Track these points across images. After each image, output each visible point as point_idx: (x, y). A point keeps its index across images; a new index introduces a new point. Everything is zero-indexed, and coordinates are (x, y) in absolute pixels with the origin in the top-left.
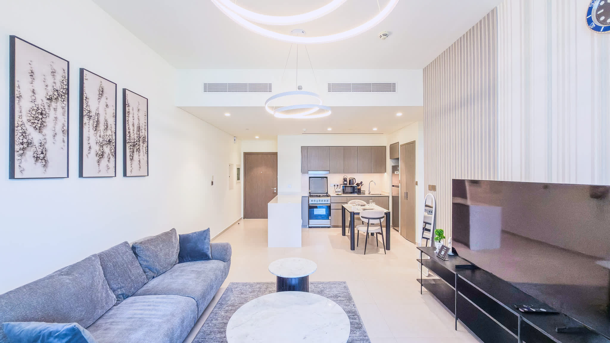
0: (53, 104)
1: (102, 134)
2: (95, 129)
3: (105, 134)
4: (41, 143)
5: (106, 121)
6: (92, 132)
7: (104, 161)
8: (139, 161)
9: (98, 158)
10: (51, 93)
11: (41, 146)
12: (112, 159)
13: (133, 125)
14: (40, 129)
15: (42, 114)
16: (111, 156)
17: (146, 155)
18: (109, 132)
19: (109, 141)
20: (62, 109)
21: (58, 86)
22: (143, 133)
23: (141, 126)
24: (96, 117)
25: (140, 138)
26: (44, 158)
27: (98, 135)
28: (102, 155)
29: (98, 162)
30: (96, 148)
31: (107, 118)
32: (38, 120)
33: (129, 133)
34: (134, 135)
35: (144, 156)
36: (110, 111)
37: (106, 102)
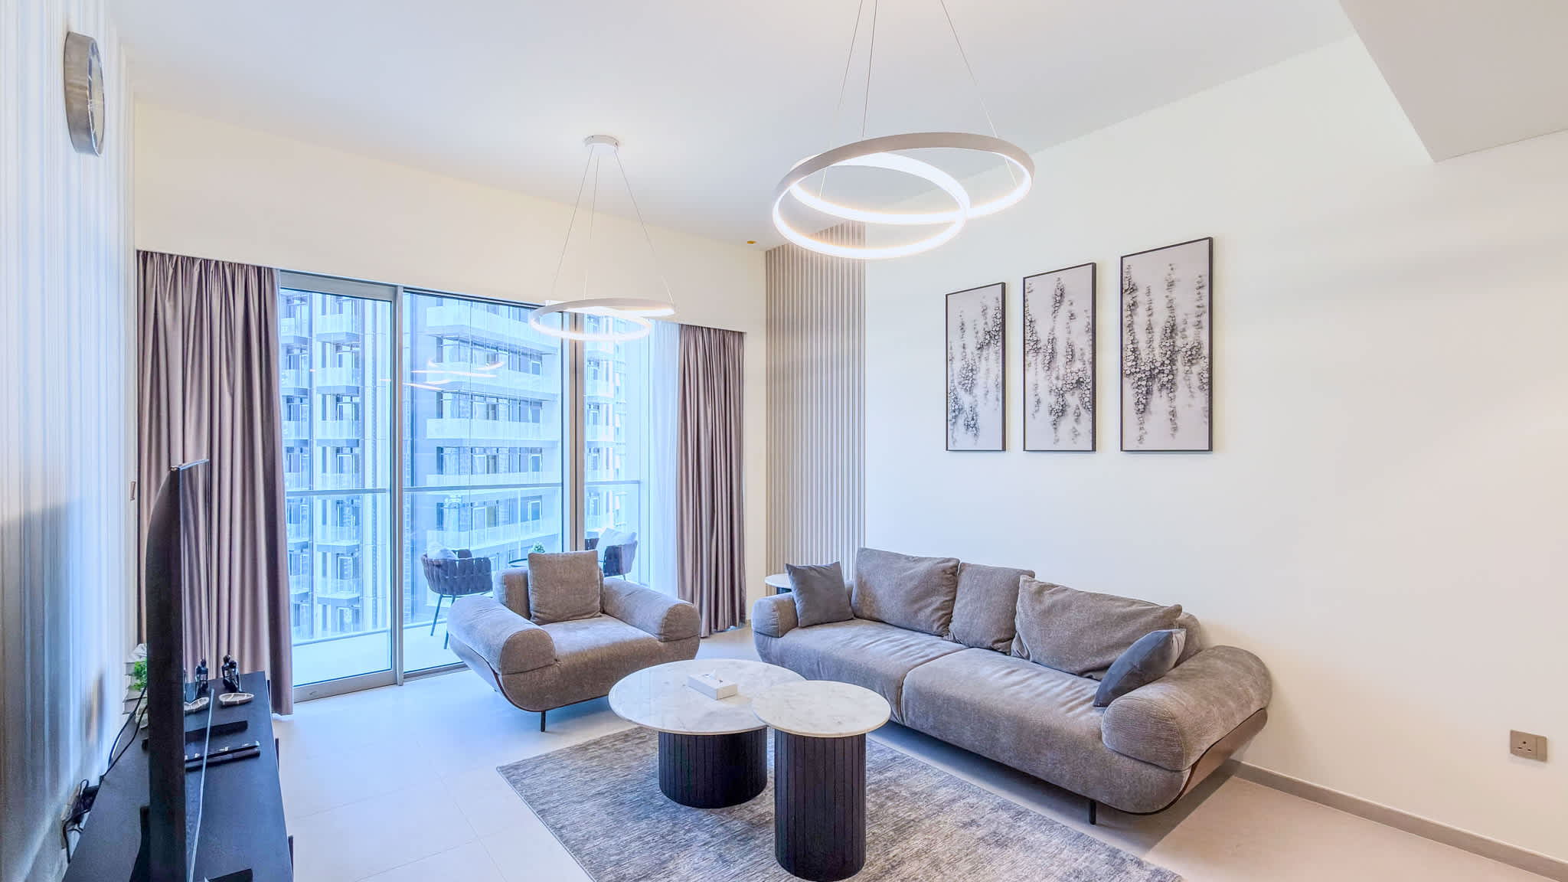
0: (985, 353)
2: (1046, 368)
3: (1069, 371)
4: (971, 407)
5: (1070, 345)
6: (1042, 374)
7: (1066, 424)
8: (1173, 413)
9: (1053, 418)
10: (981, 340)
11: (971, 411)
12: (1087, 416)
13: (1150, 329)
14: (970, 391)
15: (972, 370)
16: (1083, 410)
17: (1202, 394)
18: (1079, 365)
19: (1078, 382)
20: (995, 353)
21: (990, 326)
22: (1191, 335)
23: (1179, 320)
24: (1050, 347)
25: (1174, 352)
26: (975, 425)
27: (1054, 375)
28: (1063, 411)
29: (1054, 424)
30: (1049, 400)
31: (1073, 338)
32: (969, 380)
33: (1137, 350)
34: (1152, 352)
35: (1192, 396)
36: (1083, 320)
37: (1070, 312)
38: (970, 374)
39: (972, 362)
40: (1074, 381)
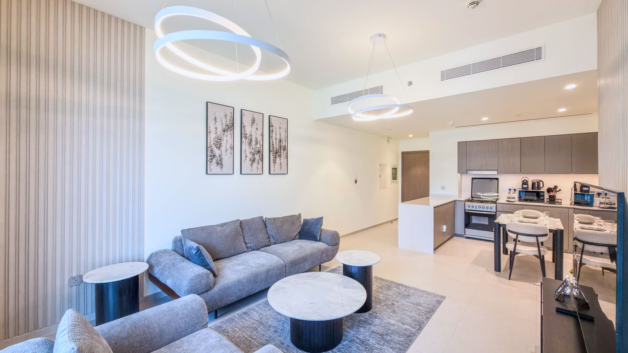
0: (226, 133)
1: (254, 147)
2: (249, 145)
3: (256, 147)
4: (219, 155)
5: (256, 138)
6: (247, 146)
7: (255, 164)
8: (281, 164)
9: (251, 162)
10: (224, 127)
11: (219, 157)
12: (261, 162)
13: (276, 139)
14: (219, 148)
15: (220, 139)
16: (260, 161)
17: (286, 159)
18: (258, 146)
19: (258, 151)
20: (230, 135)
21: (228, 123)
22: (284, 143)
23: (282, 139)
24: (250, 137)
25: (281, 147)
26: (221, 163)
27: (251, 148)
28: (254, 160)
29: (251, 165)
30: (250, 156)
31: (257, 137)
32: (218, 143)
33: (273, 144)
34: (276, 146)
35: (284, 160)
36: (259, 132)
37: (256, 127)
38: (219, 141)
39: (220, 136)
40: (257, 151)
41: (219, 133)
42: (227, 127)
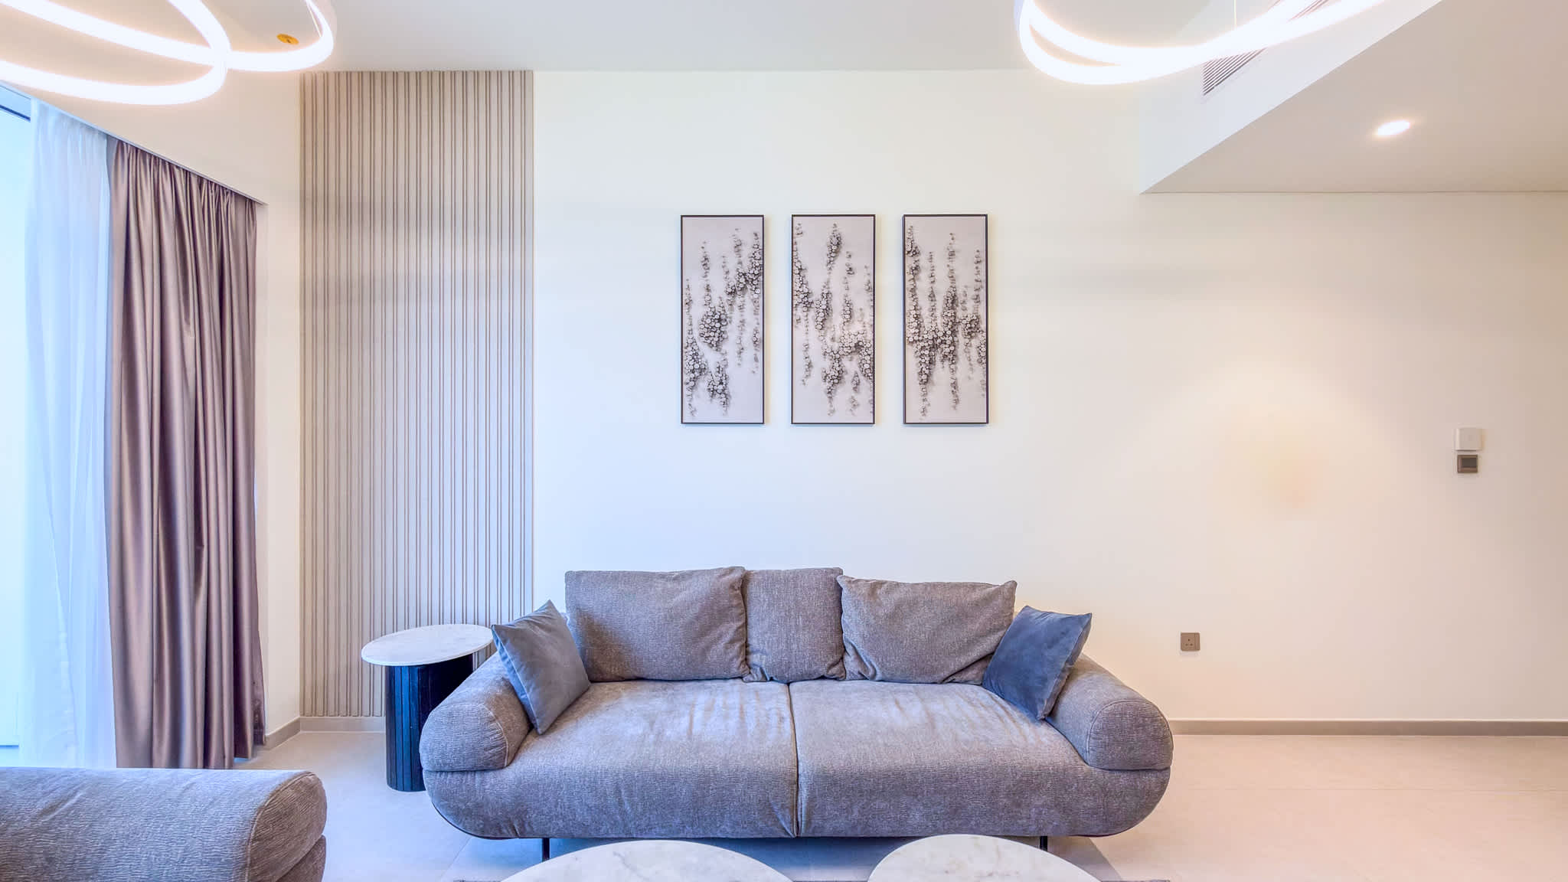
0: (738, 300)
1: (838, 333)
2: (820, 327)
3: (846, 332)
4: (719, 368)
5: (848, 303)
6: (814, 333)
7: (844, 392)
8: (955, 385)
9: (828, 385)
10: (733, 282)
11: (719, 372)
12: (865, 384)
13: (932, 296)
14: (717, 346)
15: (720, 320)
16: (861, 378)
18: (856, 327)
19: (857, 346)
20: (752, 304)
21: (746, 267)
22: (968, 310)
23: (960, 292)
24: (824, 302)
25: (955, 324)
26: (723, 390)
27: (828, 337)
28: (839, 378)
29: (829, 393)
30: (823, 364)
31: (852, 296)
32: (715, 332)
33: (917, 317)
34: (935, 322)
35: (972, 369)
36: (860, 280)
37: (848, 265)
38: (718, 325)
39: (720, 310)
40: (852, 345)
41: (716, 302)
42: (742, 280)
